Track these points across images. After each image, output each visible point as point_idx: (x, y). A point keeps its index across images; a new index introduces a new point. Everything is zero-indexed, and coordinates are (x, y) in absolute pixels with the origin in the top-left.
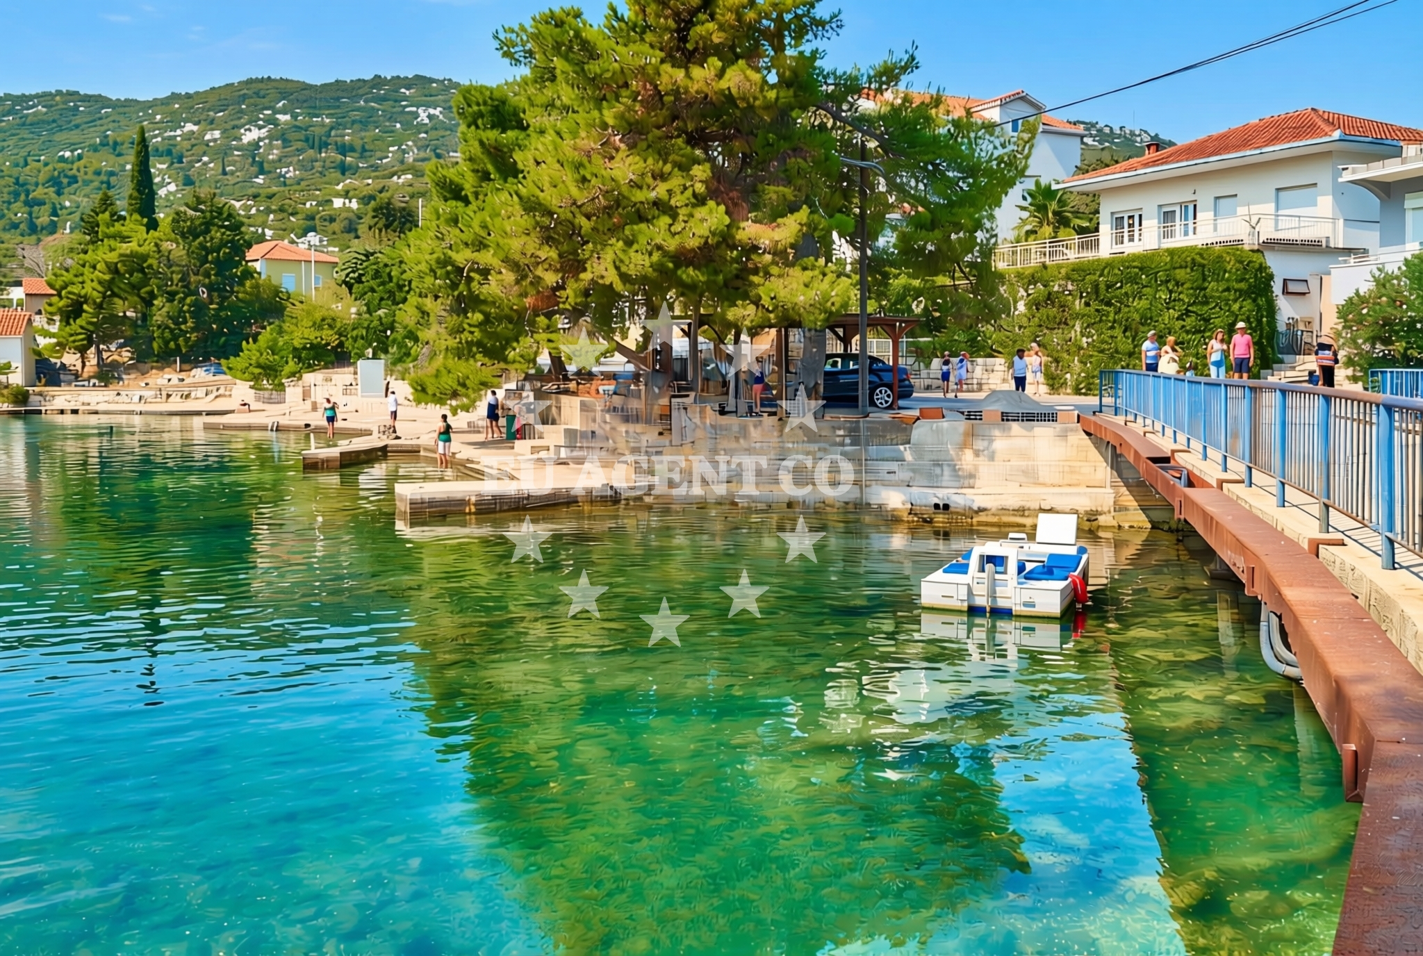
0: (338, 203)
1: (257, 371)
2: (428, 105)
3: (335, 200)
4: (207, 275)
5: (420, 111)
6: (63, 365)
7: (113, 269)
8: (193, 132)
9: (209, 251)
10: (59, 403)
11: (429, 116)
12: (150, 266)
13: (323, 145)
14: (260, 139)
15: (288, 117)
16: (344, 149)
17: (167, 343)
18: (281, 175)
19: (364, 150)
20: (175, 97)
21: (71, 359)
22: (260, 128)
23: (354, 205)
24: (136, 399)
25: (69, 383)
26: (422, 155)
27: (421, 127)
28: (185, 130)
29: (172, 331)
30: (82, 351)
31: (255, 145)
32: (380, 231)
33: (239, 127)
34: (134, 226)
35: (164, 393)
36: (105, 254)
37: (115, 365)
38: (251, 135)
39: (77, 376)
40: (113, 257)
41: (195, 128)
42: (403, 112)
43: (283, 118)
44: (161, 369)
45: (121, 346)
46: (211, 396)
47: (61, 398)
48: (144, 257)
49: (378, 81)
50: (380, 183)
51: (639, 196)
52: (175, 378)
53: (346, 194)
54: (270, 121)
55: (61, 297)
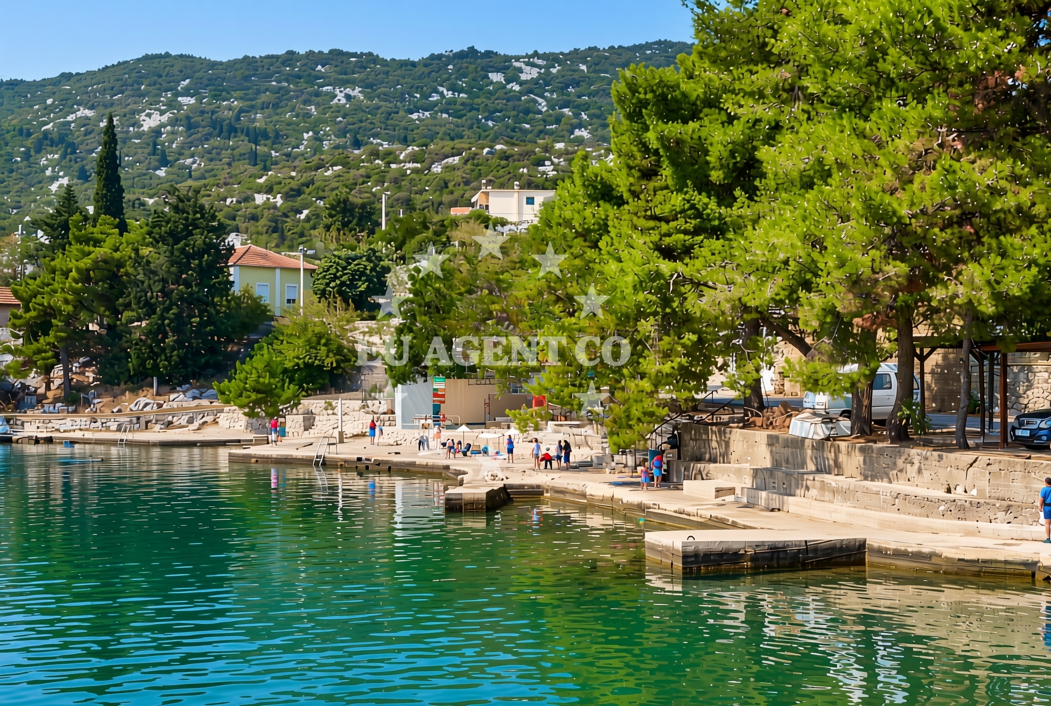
0: (260, 199)
1: (254, 396)
2: (344, 83)
3: (256, 196)
4: (188, 284)
5: (337, 91)
6: (24, 387)
7: (85, 277)
8: (87, 118)
9: (190, 257)
10: (30, 430)
11: (348, 97)
12: (127, 274)
13: (232, 131)
14: (163, 125)
15: (192, 101)
16: (256, 136)
17: (143, 364)
18: (184, 167)
19: (277, 135)
20: (66, 77)
21: (34, 380)
22: (162, 113)
23: (279, 200)
24: (114, 427)
25: (32, 407)
26: (341, 141)
27: (339, 109)
28: (79, 114)
29: (151, 347)
30: (46, 369)
31: (156, 132)
32: (339, 230)
33: (139, 112)
34: (105, 226)
35: (143, 421)
36: (76, 260)
37: (83, 388)
38: (149, 123)
39: (41, 399)
40: (86, 262)
41: (89, 113)
42: (318, 94)
43: (188, 100)
44: (135, 391)
45: (85, 365)
46: (196, 424)
47: (31, 424)
48: (120, 264)
49: (291, 57)
50: (306, 176)
51: (999, 204)
52: (151, 401)
53: (269, 189)
54: (172, 105)
55: (27, 310)
